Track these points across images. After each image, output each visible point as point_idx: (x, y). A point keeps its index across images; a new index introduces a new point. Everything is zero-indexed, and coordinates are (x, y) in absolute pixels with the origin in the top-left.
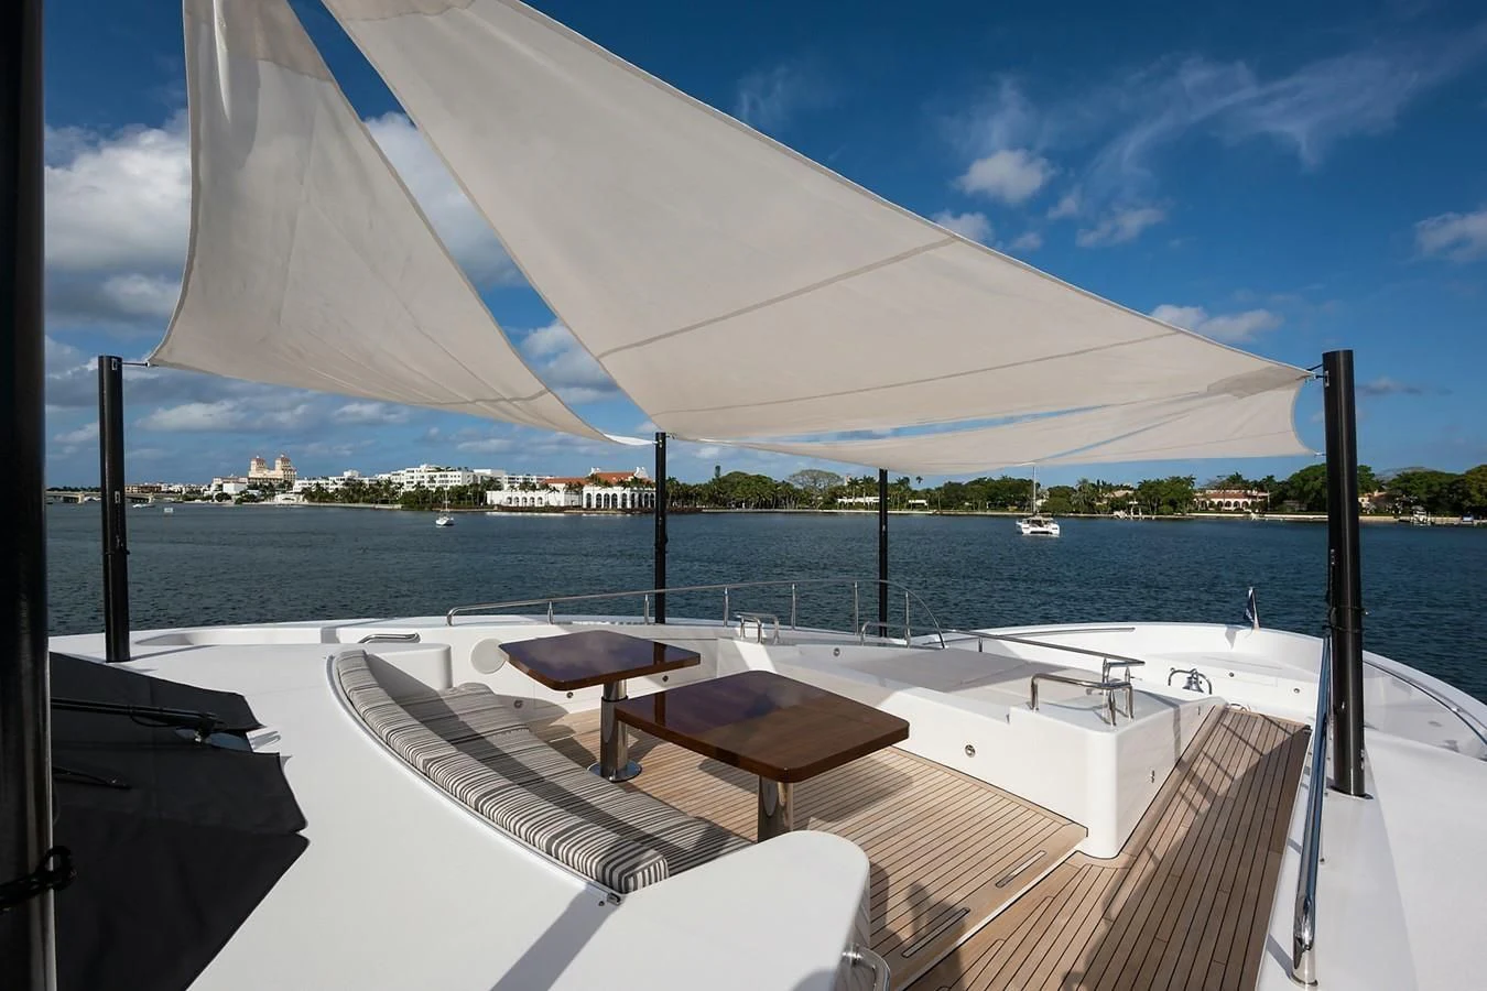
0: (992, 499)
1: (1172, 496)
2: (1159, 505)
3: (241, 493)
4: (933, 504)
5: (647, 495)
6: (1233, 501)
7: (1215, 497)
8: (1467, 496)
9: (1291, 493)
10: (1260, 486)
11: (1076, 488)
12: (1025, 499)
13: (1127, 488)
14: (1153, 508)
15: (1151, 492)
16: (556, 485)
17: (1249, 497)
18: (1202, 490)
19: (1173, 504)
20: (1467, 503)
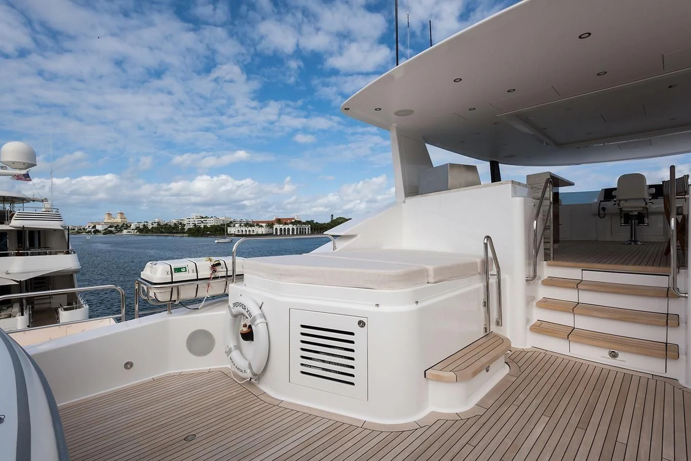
3: (105, 229)
5: (303, 229)
16: (262, 224)
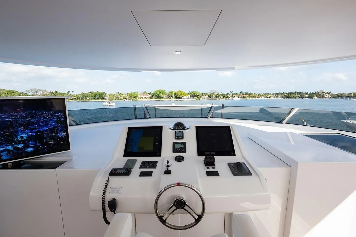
0: (95, 97)
1: (134, 96)
2: (132, 98)
4: (78, 98)
6: (145, 97)
7: (142, 96)
8: (177, 95)
9: (154, 95)
10: (149, 94)
11: (115, 94)
12: (103, 97)
13: (125, 94)
14: (131, 99)
15: (131, 95)
17: (148, 96)
18: (140, 95)
19: (135, 97)
20: (177, 97)
